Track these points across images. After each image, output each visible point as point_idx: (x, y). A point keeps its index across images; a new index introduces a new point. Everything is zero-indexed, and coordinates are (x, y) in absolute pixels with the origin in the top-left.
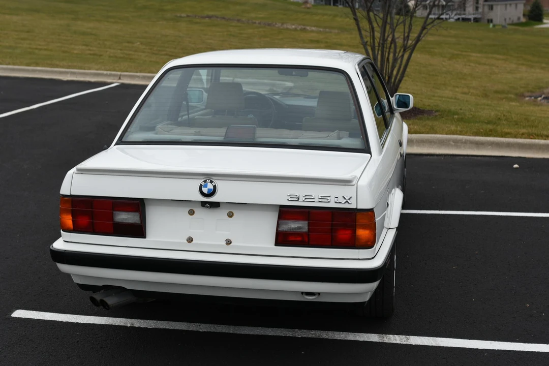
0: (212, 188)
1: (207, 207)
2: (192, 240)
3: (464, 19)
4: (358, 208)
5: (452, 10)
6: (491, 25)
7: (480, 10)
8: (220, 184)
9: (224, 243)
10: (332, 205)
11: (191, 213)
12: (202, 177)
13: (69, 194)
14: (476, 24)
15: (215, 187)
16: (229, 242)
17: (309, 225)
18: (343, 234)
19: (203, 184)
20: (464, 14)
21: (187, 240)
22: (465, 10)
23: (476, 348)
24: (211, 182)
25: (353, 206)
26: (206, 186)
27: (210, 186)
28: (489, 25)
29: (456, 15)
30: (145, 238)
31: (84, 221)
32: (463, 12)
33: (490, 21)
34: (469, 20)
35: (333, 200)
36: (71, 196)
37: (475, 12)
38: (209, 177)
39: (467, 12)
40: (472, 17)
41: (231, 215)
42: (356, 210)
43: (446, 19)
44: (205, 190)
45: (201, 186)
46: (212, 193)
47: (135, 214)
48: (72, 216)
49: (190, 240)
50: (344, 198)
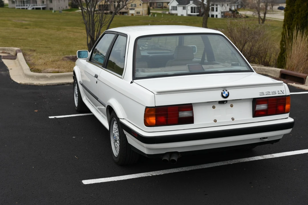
0: (227, 93)
1: (225, 103)
2: (216, 121)
3: (37, 9)
4: (287, 95)
5: (30, 3)
6: (53, 11)
7: (45, 3)
8: (230, 91)
9: (231, 120)
10: (277, 95)
11: (214, 107)
12: (222, 89)
13: (155, 106)
14: (44, 11)
15: (228, 93)
16: (233, 119)
17: (268, 106)
18: (280, 108)
19: (223, 92)
20: (37, 5)
21: (214, 121)
22: (36, 3)
23: (301, 153)
24: (226, 91)
25: (284, 94)
26: (224, 93)
27: (226, 93)
28: (52, 11)
29: (32, 6)
30: (193, 123)
31: (162, 119)
32: (35, 4)
33: (51, 9)
34: (39, 9)
35: (277, 92)
36: (156, 107)
37: (42, 4)
38: (225, 88)
39: (38, 4)
40: (41, 7)
41: (232, 106)
42: (286, 96)
43: (27, 9)
44: (224, 95)
45: (222, 93)
46: (227, 96)
47: (191, 111)
48: (156, 118)
49: (215, 121)
50: (281, 91)
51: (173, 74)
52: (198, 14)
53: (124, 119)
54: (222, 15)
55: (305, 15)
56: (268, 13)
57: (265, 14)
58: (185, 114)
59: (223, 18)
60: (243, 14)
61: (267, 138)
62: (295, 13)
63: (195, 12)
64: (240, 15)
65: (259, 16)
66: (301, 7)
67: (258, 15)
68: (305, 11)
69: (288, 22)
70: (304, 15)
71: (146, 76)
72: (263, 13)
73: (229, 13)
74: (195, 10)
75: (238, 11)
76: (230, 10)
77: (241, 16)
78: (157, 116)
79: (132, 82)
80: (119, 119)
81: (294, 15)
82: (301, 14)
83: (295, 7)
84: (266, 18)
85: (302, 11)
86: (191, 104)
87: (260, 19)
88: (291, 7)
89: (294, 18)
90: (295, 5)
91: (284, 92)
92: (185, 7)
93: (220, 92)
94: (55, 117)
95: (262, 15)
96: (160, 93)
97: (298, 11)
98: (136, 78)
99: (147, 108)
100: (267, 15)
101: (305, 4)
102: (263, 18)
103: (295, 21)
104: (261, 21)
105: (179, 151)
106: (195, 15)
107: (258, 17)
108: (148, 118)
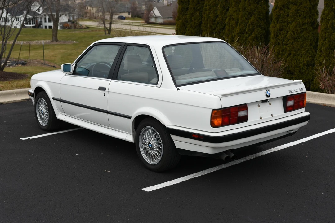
8: (271, 91)
10: (300, 92)
11: (259, 106)
12: (265, 89)
15: (270, 92)
16: (272, 115)
17: (294, 102)
18: (301, 103)
19: (266, 92)
24: (268, 90)
26: (268, 93)
27: (269, 92)
30: (248, 121)
31: (226, 119)
35: (299, 90)
36: (222, 108)
38: (267, 89)
41: (270, 104)
42: (304, 93)
44: (268, 94)
47: (246, 111)
48: (222, 119)
49: (261, 118)
50: (302, 89)
51: (205, 80)
52: (34, 25)
53: (171, 125)
54: (61, 26)
55: (199, 24)
56: (114, 23)
57: (111, 24)
58: (241, 114)
59: (62, 29)
60: (83, 25)
61: (292, 130)
62: (187, 22)
63: (30, 24)
64: (80, 25)
65: (105, 26)
66: (193, 16)
67: (103, 26)
68: (199, 20)
69: (181, 31)
70: (197, 23)
71: (185, 83)
72: (108, 23)
73: (68, 24)
74: (30, 21)
75: (78, 22)
76: (69, 20)
77: (81, 27)
78: (223, 117)
79: (178, 89)
80: (164, 125)
81: (187, 24)
82: (195, 23)
83: (188, 16)
84: (111, 29)
85: (195, 20)
86: (246, 104)
87: (106, 30)
88: (183, 16)
89: (187, 27)
90: (187, 14)
91: (303, 89)
92: (18, 18)
93: (264, 92)
94: (29, 138)
95: (108, 26)
96: (224, 96)
97: (191, 20)
98: (179, 85)
99: (214, 110)
100: (113, 26)
101: (198, 13)
102: (109, 28)
103: (189, 30)
104: (107, 32)
105: (235, 148)
106: (31, 27)
107: (104, 28)
108: (216, 120)
